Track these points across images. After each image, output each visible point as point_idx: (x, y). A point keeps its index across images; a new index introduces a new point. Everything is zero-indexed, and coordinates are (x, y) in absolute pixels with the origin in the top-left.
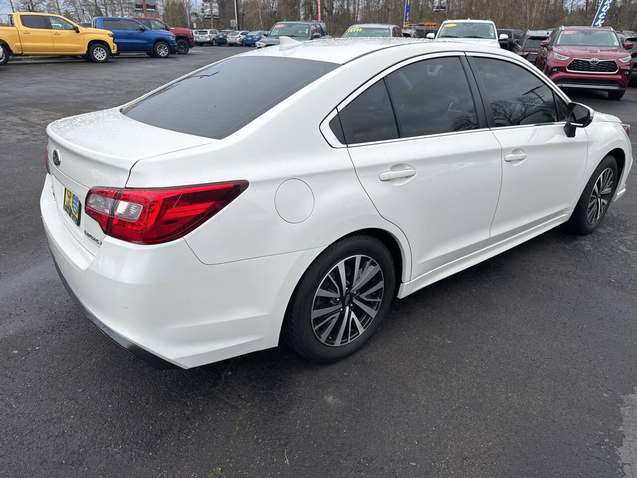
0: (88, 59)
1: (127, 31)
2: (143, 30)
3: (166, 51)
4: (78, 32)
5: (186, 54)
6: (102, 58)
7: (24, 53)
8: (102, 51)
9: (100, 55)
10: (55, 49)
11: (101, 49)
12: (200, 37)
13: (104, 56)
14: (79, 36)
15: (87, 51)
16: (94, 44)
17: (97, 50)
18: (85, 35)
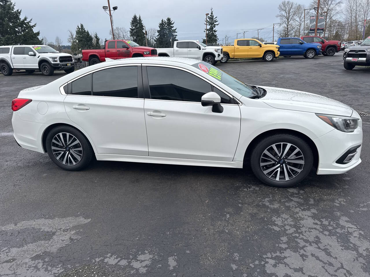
0: (263, 60)
1: (292, 45)
2: (301, 44)
3: (313, 55)
4: (261, 47)
5: (332, 56)
6: (270, 59)
7: (235, 57)
8: (271, 55)
9: (269, 58)
10: (248, 55)
11: (270, 54)
12: (348, 46)
13: (271, 58)
14: (261, 49)
15: (263, 56)
16: (267, 52)
17: (268, 55)
18: (264, 48)
